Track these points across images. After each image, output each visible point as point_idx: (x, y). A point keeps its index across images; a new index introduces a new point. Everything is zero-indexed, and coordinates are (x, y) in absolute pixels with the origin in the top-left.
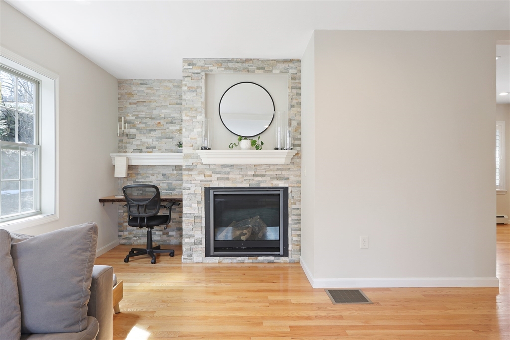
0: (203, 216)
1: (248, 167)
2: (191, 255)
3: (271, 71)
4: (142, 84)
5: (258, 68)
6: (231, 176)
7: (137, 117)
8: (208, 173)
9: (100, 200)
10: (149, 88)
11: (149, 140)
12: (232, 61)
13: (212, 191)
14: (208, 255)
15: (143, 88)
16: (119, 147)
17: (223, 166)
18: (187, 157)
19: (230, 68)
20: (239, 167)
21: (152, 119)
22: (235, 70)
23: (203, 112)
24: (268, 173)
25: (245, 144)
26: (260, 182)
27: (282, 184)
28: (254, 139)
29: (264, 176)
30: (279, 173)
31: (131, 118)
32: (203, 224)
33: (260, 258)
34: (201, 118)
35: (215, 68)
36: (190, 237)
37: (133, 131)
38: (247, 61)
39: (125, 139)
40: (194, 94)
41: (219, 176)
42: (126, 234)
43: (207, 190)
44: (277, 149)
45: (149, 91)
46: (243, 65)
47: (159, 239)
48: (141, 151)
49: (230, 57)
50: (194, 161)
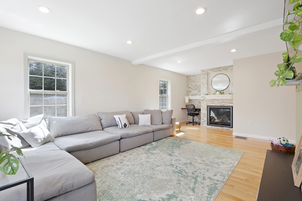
0: (207, 114)
1: (220, 100)
2: (203, 124)
3: (228, 70)
4: (193, 76)
5: (223, 69)
6: (215, 102)
7: (192, 86)
8: (208, 101)
9: (182, 108)
10: (195, 77)
11: (195, 92)
12: (215, 69)
13: (209, 107)
14: (208, 125)
15: (193, 77)
16: (187, 94)
17: (212, 99)
18: (202, 97)
19: (214, 71)
20: (217, 100)
21: (196, 86)
22: (216, 71)
23: (206, 84)
24: (226, 101)
25: (218, 93)
26: (224, 104)
27: (231, 105)
28: (221, 91)
29: (225, 102)
30: (231, 101)
31: (190, 86)
32: (207, 116)
33: (224, 128)
34: (206, 86)
35: (210, 72)
36: (203, 119)
37: (191, 90)
38: (219, 68)
39: (189, 92)
40: (204, 79)
41: (211, 102)
42: (189, 118)
43: (208, 106)
44: (230, 94)
45: (195, 78)
46: (219, 69)
47: (198, 121)
48: (193, 95)
49: (214, 67)
50: (204, 98)
